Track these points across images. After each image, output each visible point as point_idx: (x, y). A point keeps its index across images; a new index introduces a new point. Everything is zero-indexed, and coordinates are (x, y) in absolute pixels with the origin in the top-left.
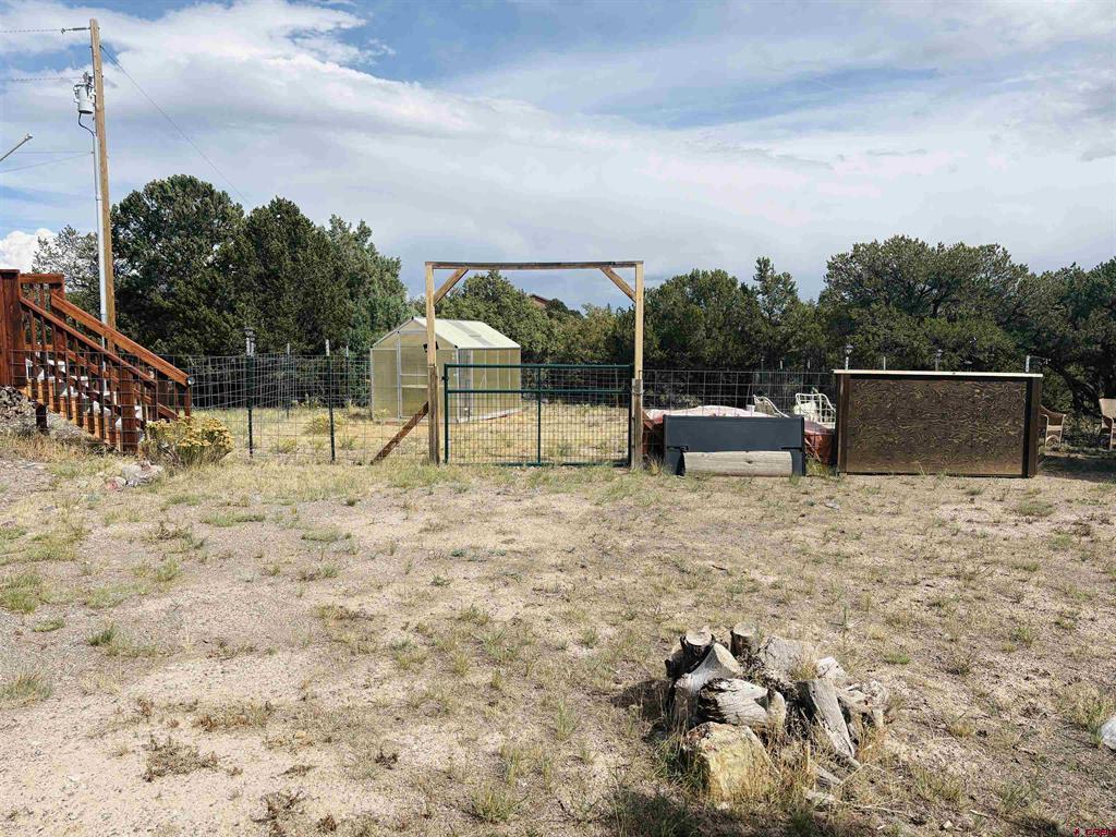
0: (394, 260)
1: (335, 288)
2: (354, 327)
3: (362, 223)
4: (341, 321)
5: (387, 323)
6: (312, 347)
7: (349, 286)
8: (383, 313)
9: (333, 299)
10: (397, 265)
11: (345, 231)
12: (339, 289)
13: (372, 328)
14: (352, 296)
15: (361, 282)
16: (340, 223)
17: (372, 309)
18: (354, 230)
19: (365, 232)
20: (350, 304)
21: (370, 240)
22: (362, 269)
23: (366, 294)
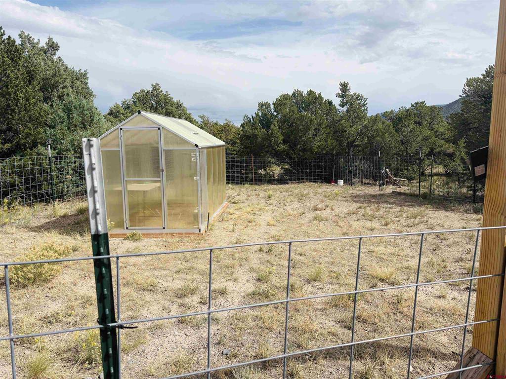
0: (82, 71)
1: (30, 89)
2: (51, 127)
3: (50, 39)
4: (37, 121)
5: (82, 123)
6: (8, 146)
7: (42, 89)
8: (78, 115)
9: (28, 100)
10: (84, 75)
11: (34, 45)
12: (34, 91)
13: (69, 128)
14: (46, 99)
15: (54, 86)
16: (29, 39)
17: (68, 110)
18: (43, 44)
19: (53, 47)
20: (46, 106)
21: (58, 54)
22: (54, 75)
23: (61, 97)
